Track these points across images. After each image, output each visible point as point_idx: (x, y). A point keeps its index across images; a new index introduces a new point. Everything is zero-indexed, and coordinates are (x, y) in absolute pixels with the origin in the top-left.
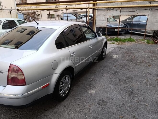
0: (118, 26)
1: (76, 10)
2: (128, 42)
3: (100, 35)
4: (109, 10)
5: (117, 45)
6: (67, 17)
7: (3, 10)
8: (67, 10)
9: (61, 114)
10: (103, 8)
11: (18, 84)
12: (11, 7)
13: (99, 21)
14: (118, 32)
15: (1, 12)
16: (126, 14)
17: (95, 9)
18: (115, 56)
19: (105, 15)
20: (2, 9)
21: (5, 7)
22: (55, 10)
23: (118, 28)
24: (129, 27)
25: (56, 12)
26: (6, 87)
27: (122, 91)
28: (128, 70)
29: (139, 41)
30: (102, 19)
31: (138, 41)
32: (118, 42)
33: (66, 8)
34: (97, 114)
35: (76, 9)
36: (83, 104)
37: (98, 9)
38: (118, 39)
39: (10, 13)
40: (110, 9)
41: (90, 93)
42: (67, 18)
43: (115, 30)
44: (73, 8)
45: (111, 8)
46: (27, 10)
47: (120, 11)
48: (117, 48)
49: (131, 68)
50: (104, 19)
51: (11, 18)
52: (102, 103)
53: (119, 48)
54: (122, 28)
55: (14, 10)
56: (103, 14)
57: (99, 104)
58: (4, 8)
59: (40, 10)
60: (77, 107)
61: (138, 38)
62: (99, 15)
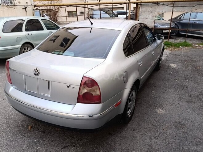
0: (169, 27)
1: (112, 6)
2: (183, 47)
3: (162, 38)
4: (157, 5)
5: (170, 52)
6: (100, 14)
7: (17, 5)
8: (100, 5)
9: (133, 140)
10: (150, 2)
11: (92, 102)
12: (26, 2)
13: (144, 20)
14: (169, 34)
15: (14, 8)
16: (180, 11)
17: (138, 4)
18: (173, 65)
19: (151, 12)
20: (15, 4)
21: (19, 2)
22: (84, 6)
23: (169, 29)
24: (180, 27)
25: (85, 9)
26: (75, 105)
27: (200, 110)
28: (197, 83)
29: (198, 46)
30: (147, 17)
31: (196, 46)
32: (169, 47)
33: (100, 3)
34: (180, 140)
35: (112, 4)
36: (156, 127)
37: (142, 3)
38: (168, 43)
39: (25, 10)
40: (159, 4)
41: (159, 112)
42: (100, 16)
43: (164, 31)
44: (109, 3)
45: (161, 3)
46: (47, 6)
47: (173, 7)
48: (172, 55)
49: (200, 81)
50: (151, 17)
51: (27, 16)
52: (179, 125)
53: (174, 55)
54: (173, 29)
55: (30, 6)
56: (150, 10)
57: (176, 127)
58: (18, 4)
59: (64, 6)
60: (150, 131)
61: (194, 42)
62: (144, 12)
